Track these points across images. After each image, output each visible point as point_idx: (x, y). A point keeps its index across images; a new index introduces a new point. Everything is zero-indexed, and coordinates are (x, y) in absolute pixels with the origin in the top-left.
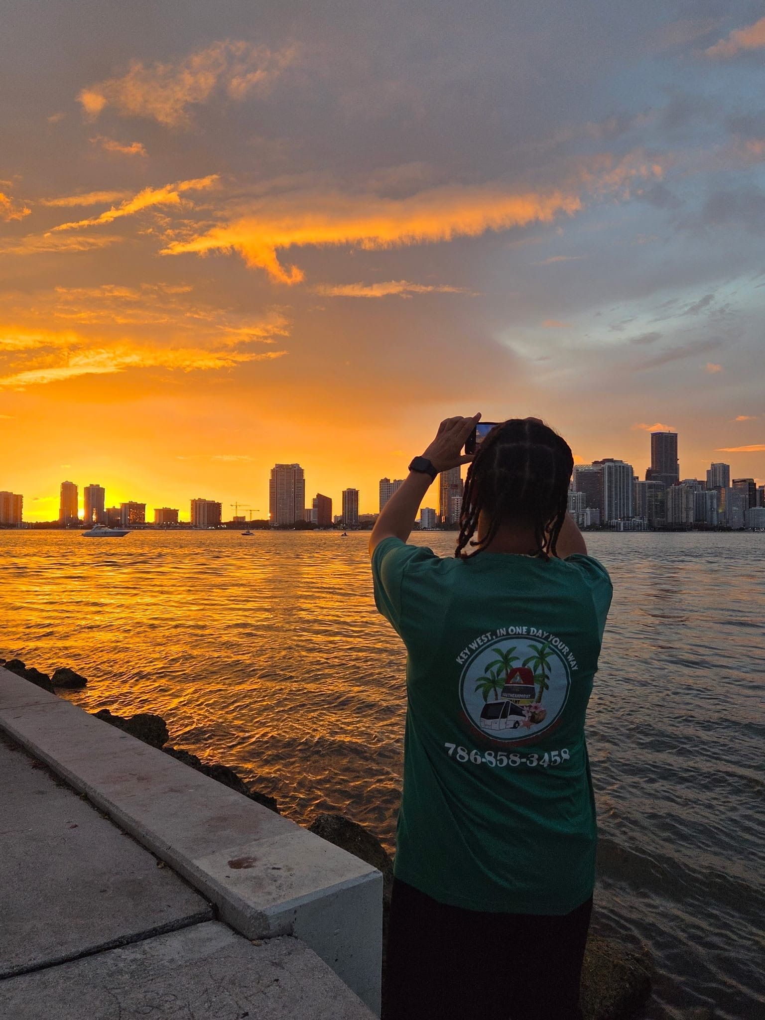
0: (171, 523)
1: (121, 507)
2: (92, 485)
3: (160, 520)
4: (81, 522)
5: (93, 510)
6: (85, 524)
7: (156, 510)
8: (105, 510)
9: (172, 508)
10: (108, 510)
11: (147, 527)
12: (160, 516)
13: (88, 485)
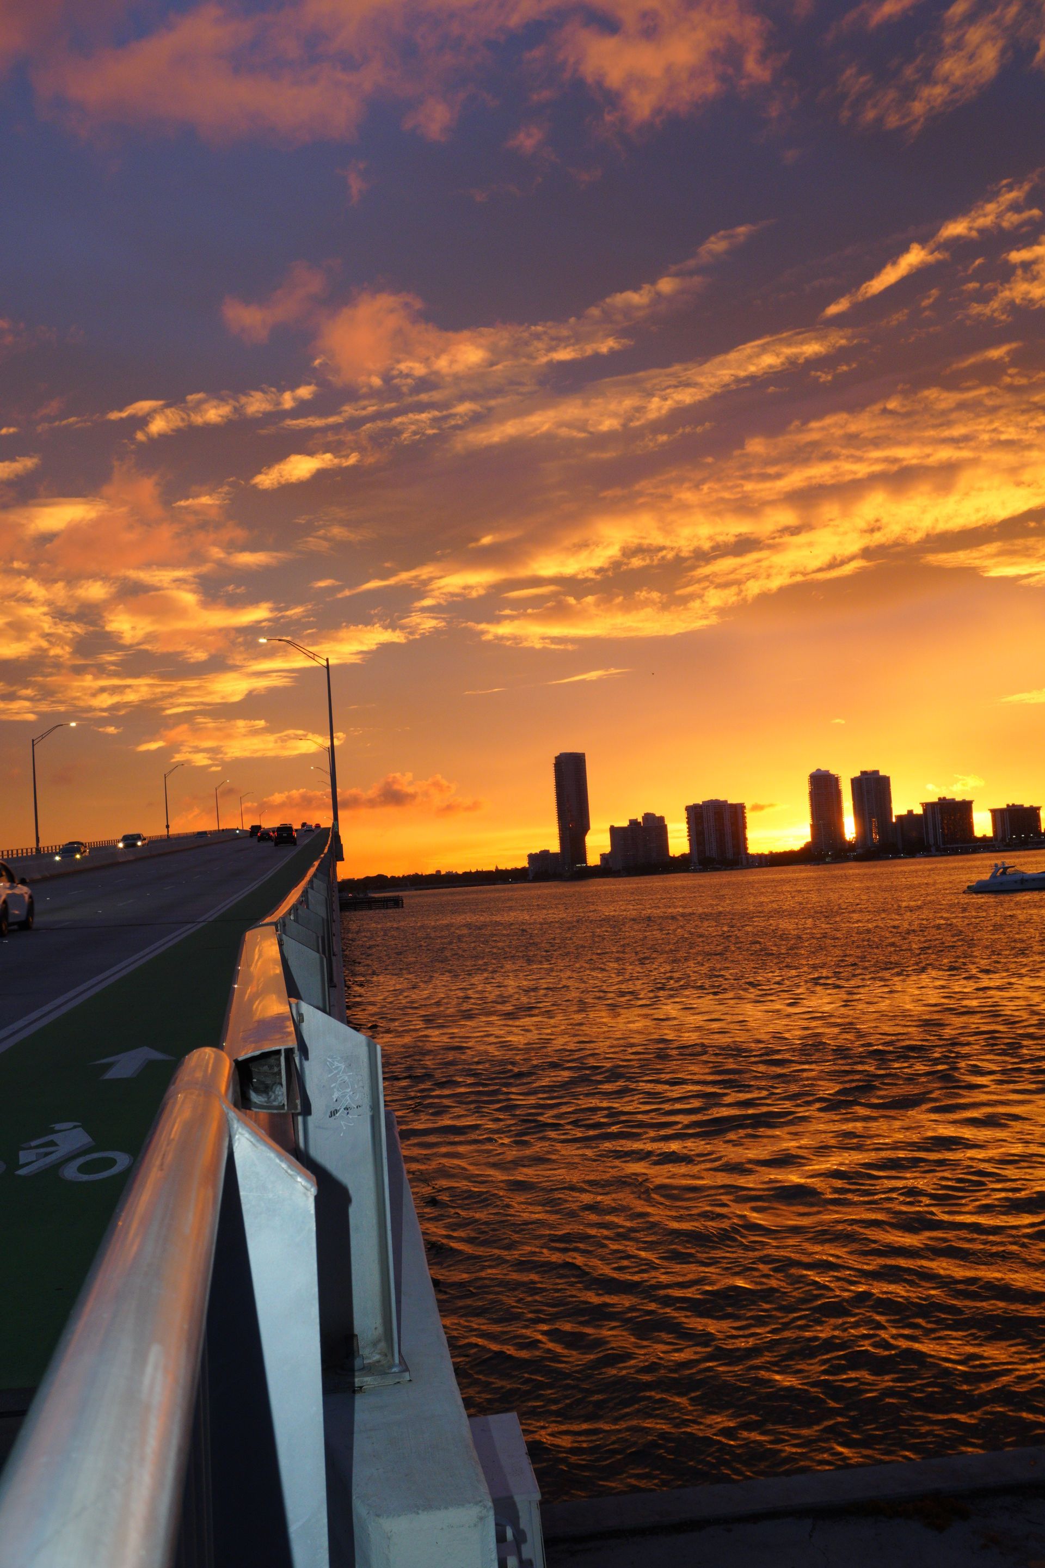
0: (1027, 836)
1: (924, 810)
2: (863, 773)
3: (1004, 831)
4: (851, 846)
5: (871, 822)
6: (859, 851)
7: (994, 812)
8: (894, 820)
9: (1027, 805)
10: (900, 818)
11: (980, 847)
12: (1003, 824)
13: (858, 774)
